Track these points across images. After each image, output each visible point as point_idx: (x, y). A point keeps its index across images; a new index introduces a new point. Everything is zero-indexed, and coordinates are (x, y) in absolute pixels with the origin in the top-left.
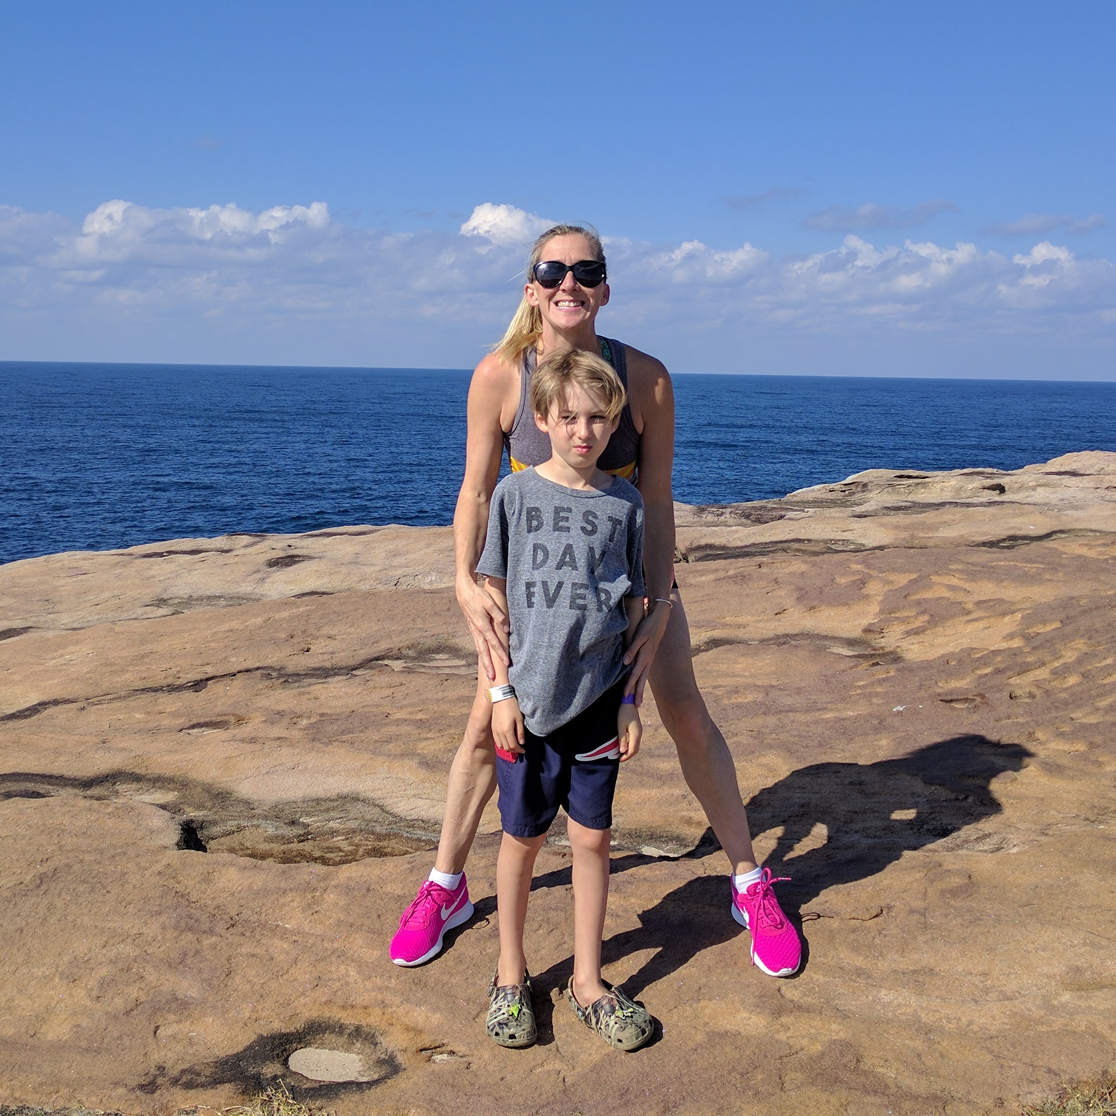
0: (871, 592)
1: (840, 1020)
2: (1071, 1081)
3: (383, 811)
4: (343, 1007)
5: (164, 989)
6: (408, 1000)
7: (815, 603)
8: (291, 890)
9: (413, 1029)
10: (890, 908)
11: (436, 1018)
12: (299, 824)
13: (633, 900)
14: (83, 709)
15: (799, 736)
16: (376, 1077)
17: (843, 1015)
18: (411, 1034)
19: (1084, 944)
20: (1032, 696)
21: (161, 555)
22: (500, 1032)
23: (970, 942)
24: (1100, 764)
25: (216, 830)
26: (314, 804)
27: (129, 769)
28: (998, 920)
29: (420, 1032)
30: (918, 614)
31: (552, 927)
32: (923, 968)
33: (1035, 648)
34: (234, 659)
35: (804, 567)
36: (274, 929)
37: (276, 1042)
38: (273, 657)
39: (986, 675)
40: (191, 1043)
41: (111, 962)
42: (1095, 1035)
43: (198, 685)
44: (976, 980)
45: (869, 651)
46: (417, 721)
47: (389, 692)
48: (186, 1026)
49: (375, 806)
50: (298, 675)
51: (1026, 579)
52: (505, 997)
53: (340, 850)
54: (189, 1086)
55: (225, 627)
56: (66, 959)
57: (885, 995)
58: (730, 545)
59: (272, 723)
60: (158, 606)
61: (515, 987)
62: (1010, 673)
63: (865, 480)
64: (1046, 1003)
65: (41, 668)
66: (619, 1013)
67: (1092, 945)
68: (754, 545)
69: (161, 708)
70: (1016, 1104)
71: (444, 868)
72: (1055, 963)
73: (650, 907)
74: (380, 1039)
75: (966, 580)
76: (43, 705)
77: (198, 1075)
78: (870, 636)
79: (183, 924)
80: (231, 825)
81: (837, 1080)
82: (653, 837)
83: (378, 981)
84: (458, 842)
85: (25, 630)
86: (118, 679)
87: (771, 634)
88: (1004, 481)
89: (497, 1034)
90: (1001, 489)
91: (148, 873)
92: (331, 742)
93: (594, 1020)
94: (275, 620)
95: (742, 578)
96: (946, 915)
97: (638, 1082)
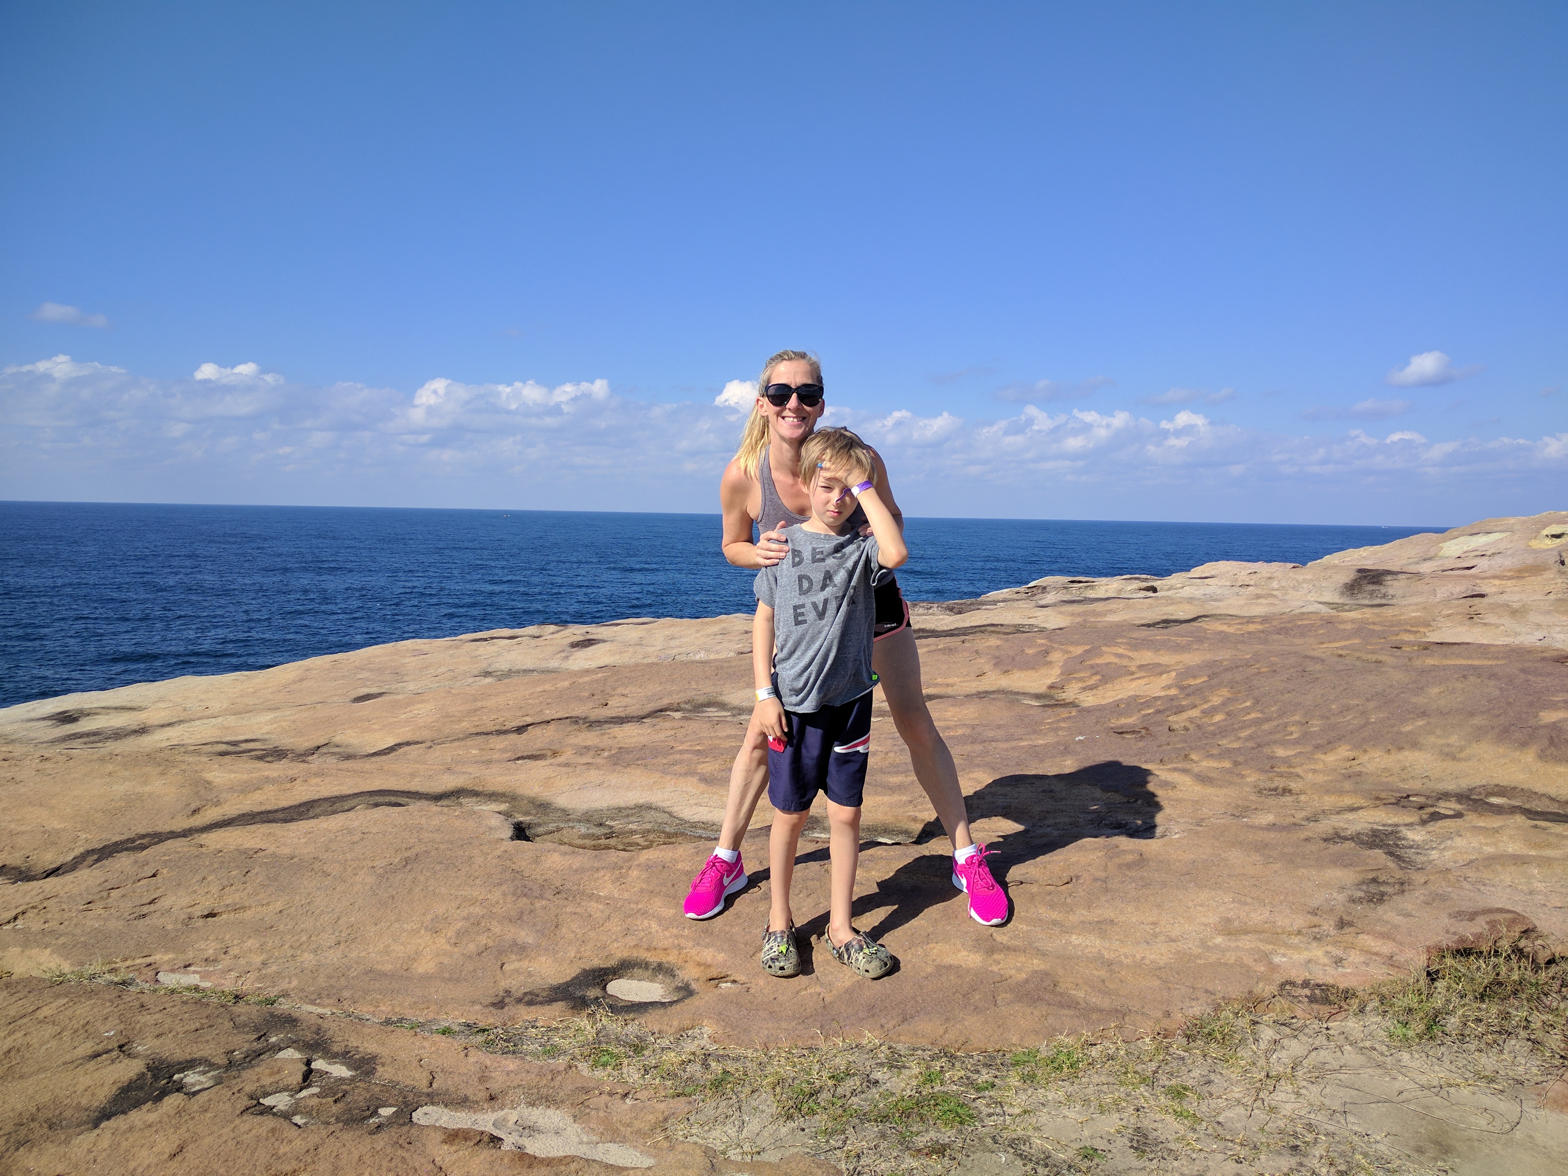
0: (1053, 660)
1: (1040, 957)
2: (1224, 998)
3: (671, 816)
4: (648, 950)
5: (507, 937)
6: (698, 944)
7: (1009, 668)
8: (603, 868)
9: (704, 964)
10: (1078, 877)
11: (721, 957)
12: (606, 825)
13: (873, 873)
14: (431, 747)
15: (1001, 758)
16: (675, 999)
17: (1043, 954)
18: (702, 968)
19: (1233, 902)
20: (1186, 729)
21: (486, 640)
22: (773, 965)
23: (1142, 900)
24: (1243, 776)
25: (540, 830)
26: (617, 811)
27: (470, 787)
28: (1164, 884)
29: (709, 966)
30: (1092, 675)
31: (810, 892)
32: (1105, 920)
33: (1188, 695)
34: (548, 712)
35: (999, 642)
36: (591, 896)
37: (596, 974)
38: (579, 710)
39: (1149, 714)
40: (530, 975)
41: (464, 918)
42: (1242, 965)
43: (521, 730)
44: (1148, 928)
45: (1053, 702)
46: (696, 751)
47: (673, 732)
48: (525, 964)
49: (665, 812)
50: (599, 722)
51: (1178, 648)
52: (775, 939)
53: (638, 845)
54: (530, 1003)
55: (539, 689)
56: (429, 917)
57: (1075, 939)
58: (938, 629)
59: (581, 755)
60: (485, 676)
61: (783, 932)
62: (1169, 713)
63: (1044, 584)
64: (1203, 943)
65: (395, 720)
66: (866, 951)
67: (1240, 902)
68: (957, 629)
69: (492, 746)
70: (1180, 1015)
71: (726, 845)
72: (1211, 915)
73: (887, 878)
74: (678, 972)
75: (1129, 650)
76: (399, 745)
77: (537, 996)
78: (1053, 692)
79: (519, 892)
80: (552, 826)
81: (1039, 999)
82: (886, 831)
83: (675, 931)
84: (737, 825)
85: (381, 694)
86: (457, 727)
87: (974, 691)
88: (1157, 584)
89: (770, 967)
90: (1154, 590)
91: (490, 857)
92: (628, 765)
93: (846, 957)
94: (579, 684)
95: (950, 650)
96: (1123, 882)
97: (882, 1001)
